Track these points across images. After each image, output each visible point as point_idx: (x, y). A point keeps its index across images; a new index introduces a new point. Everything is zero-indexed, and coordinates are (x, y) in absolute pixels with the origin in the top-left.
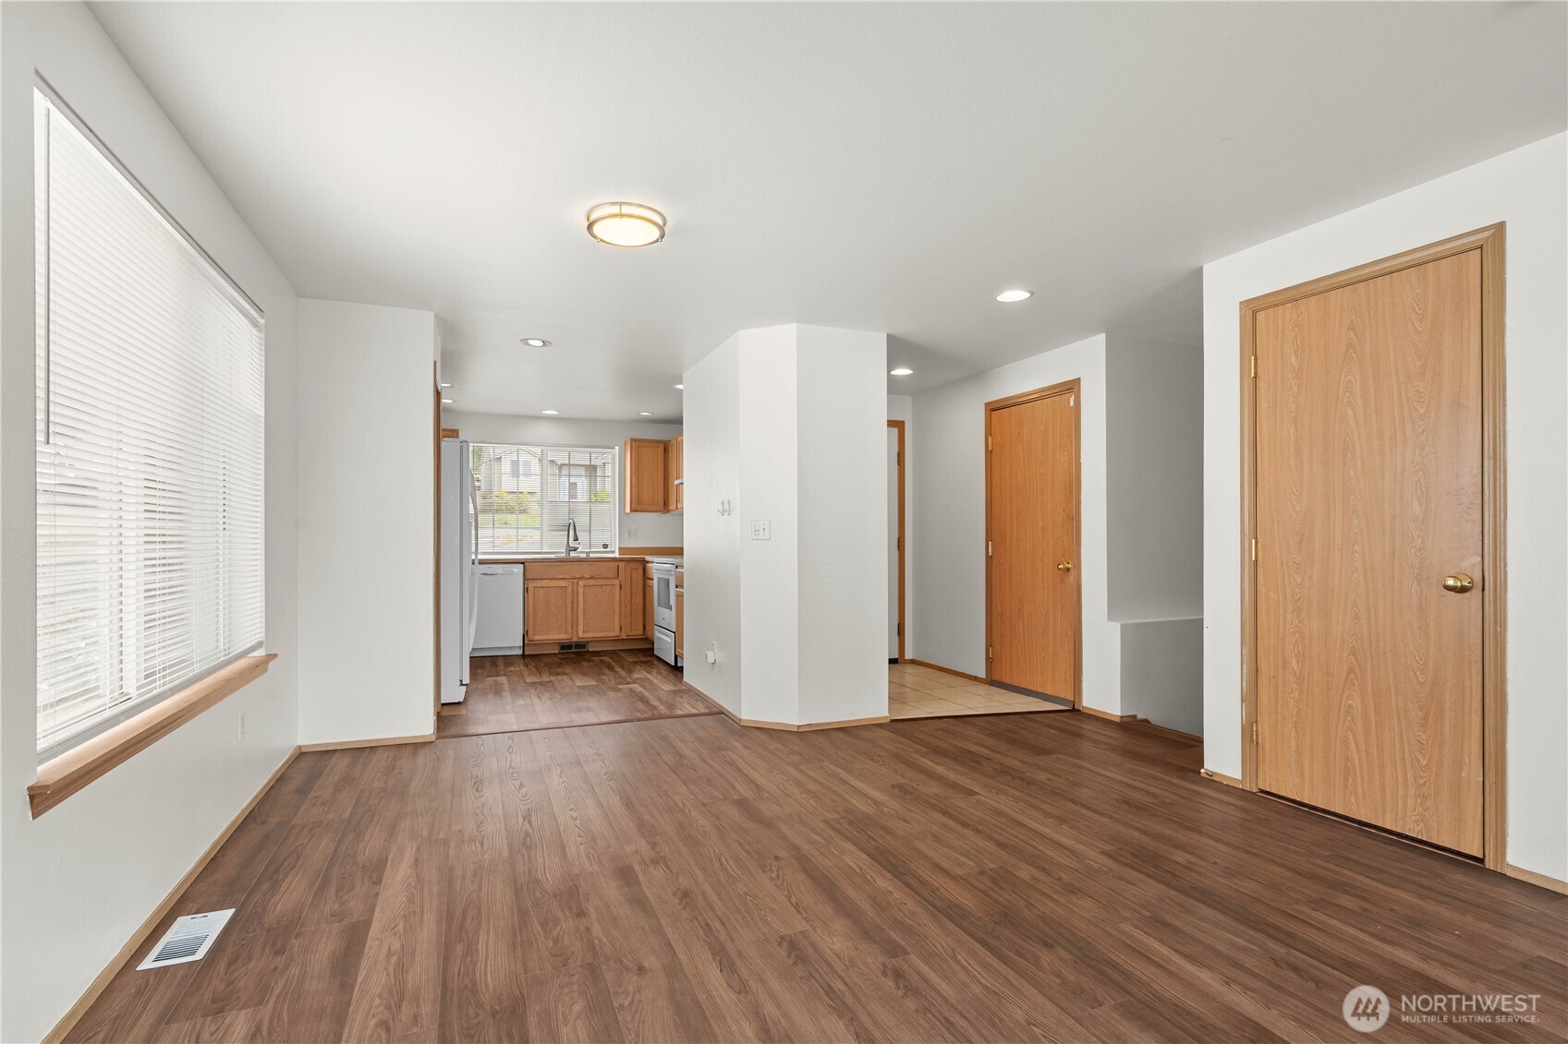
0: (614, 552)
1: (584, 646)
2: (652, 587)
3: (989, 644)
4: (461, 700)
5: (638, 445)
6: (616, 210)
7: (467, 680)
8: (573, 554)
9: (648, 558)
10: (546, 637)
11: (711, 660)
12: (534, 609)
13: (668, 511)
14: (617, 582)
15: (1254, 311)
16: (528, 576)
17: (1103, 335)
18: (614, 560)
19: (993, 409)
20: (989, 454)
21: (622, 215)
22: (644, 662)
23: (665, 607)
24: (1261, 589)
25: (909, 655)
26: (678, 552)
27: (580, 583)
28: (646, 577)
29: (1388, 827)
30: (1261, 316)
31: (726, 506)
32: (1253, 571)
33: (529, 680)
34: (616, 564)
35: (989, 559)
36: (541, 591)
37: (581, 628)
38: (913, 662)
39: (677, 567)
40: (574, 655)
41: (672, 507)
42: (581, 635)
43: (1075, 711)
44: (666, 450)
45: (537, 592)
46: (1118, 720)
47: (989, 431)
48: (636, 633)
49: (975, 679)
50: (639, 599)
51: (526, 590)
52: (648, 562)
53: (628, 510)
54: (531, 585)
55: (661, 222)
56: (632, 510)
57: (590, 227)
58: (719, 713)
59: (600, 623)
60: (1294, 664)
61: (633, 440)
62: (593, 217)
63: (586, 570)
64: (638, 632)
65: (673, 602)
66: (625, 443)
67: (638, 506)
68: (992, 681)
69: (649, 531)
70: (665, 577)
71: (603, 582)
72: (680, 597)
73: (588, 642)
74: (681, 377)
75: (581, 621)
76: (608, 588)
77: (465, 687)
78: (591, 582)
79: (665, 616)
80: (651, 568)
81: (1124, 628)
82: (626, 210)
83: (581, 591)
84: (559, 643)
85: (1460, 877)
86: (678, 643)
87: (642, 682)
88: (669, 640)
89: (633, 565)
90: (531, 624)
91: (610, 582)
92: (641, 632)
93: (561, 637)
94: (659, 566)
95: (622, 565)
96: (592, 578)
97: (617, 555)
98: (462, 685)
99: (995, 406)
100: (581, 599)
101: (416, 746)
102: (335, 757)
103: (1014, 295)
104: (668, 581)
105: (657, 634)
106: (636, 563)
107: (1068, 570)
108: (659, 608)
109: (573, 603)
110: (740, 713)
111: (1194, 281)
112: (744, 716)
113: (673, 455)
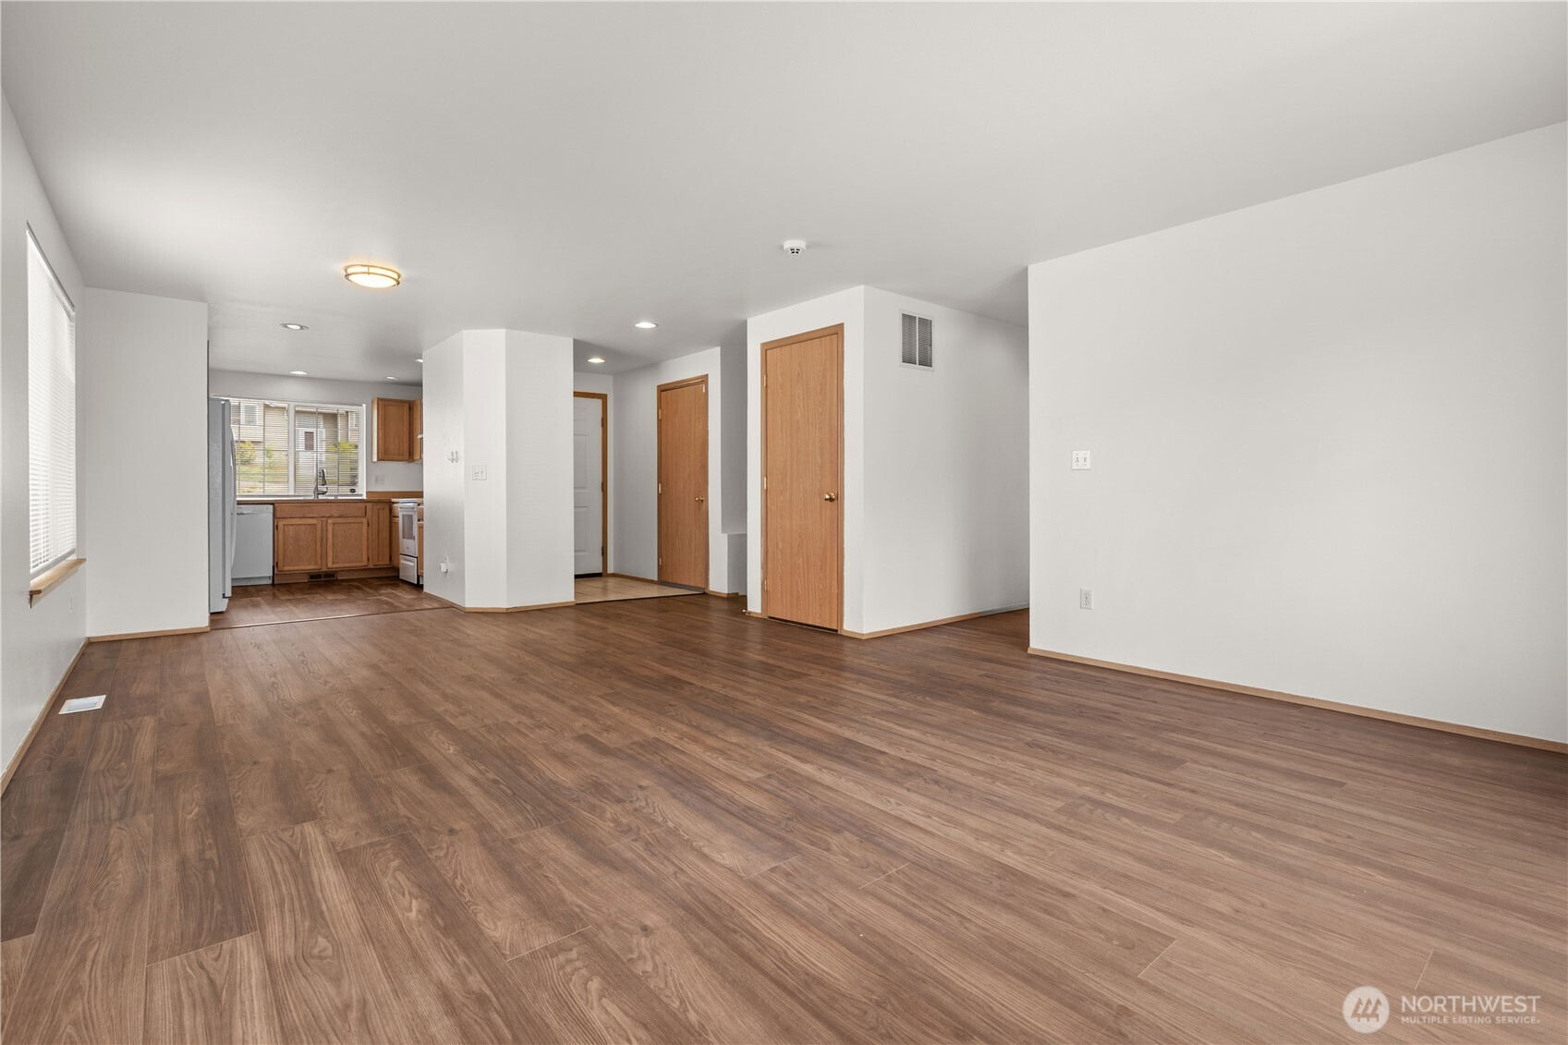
0: (361, 495)
1: (333, 576)
2: (397, 523)
3: (660, 555)
4: (224, 610)
5: (384, 404)
6: (365, 269)
7: (229, 594)
8: (321, 497)
9: (393, 500)
10: (296, 568)
11: (443, 569)
12: (284, 544)
13: (413, 461)
14: (364, 520)
15: (767, 348)
16: (278, 515)
17: (719, 348)
18: (362, 501)
19: (663, 390)
20: (660, 421)
21: (369, 273)
22: (390, 584)
23: (408, 538)
24: (769, 505)
25: (611, 570)
26: (420, 495)
27: (329, 521)
28: (392, 515)
29: (810, 623)
30: (769, 352)
31: (455, 457)
32: (766, 493)
33: (282, 598)
34: (364, 505)
35: (660, 496)
36: (291, 527)
37: (330, 559)
38: (614, 575)
39: (419, 505)
40: (322, 583)
41: (417, 457)
42: (330, 565)
43: (705, 594)
44: (410, 409)
45: (286, 529)
46: (726, 596)
47: (659, 406)
48: (382, 563)
49: (652, 582)
50: (385, 535)
51: (276, 527)
52: (394, 503)
53: (375, 459)
54: (281, 523)
55: (396, 277)
56: (379, 459)
57: (347, 276)
58: (450, 606)
59: (349, 554)
60: (780, 545)
61: (379, 400)
62: (349, 271)
63: (335, 511)
64: (385, 562)
65: (415, 532)
66: (372, 402)
67: (385, 455)
68: (662, 582)
69: (393, 477)
70: (411, 513)
71: (351, 520)
72: (421, 527)
73: (337, 572)
74: (422, 354)
75: (330, 554)
76: (356, 525)
77: (227, 600)
78: (340, 520)
79: (408, 545)
80: (397, 507)
81: (730, 537)
82: (372, 270)
83: (330, 528)
84: (308, 573)
85: (827, 639)
86: (420, 566)
87: (388, 595)
88: (412, 564)
89: (380, 506)
90: (281, 557)
91: (359, 520)
92: (388, 563)
93: (312, 567)
94: (403, 506)
95: (369, 505)
96: (341, 517)
97: (364, 497)
98: (224, 597)
99: (663, 388)
100: (330, 535)
101: (195, 635)
102: (124, 644)
103: (646, 325)
104: (410, 517)
105: (402, 561)
106: (383, 504)
107: (702, 502)
108: (405, 540)
109: (322, 538)
110: (464, 602)
111: (743, 327)
112: (467, 606)
113: (417, 414)
